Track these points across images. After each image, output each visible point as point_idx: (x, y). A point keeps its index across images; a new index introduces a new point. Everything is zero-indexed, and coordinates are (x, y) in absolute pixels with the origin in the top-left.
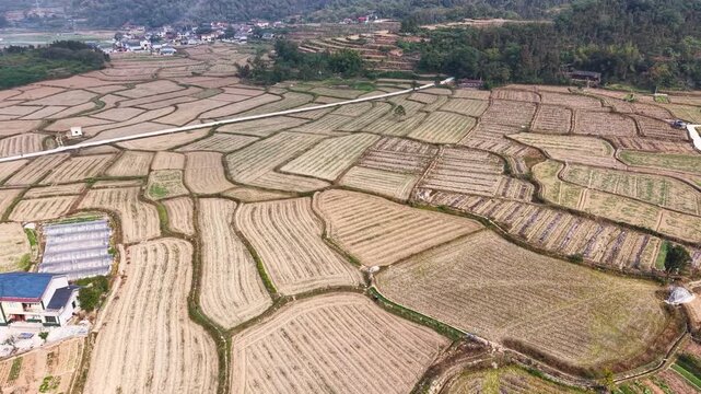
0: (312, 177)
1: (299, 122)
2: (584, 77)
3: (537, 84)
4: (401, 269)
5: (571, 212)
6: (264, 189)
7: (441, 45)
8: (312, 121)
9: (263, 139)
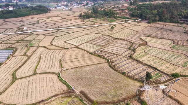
0: (72, 44)
1: (84, 29)
2: (184, 21)
3: (168, 22)
4: (72, 70)
5: (137, 61)
6: (57, 46)
7: (140, 9)
8: (88, 29)
9: (69, 33)
